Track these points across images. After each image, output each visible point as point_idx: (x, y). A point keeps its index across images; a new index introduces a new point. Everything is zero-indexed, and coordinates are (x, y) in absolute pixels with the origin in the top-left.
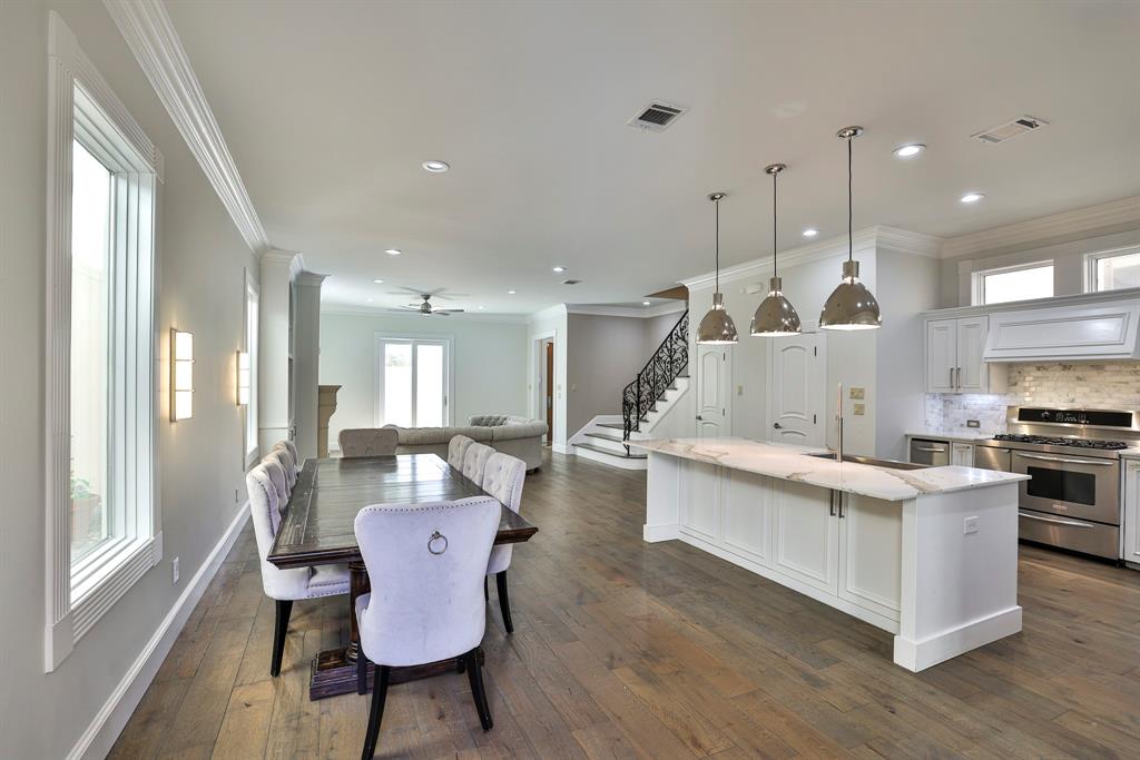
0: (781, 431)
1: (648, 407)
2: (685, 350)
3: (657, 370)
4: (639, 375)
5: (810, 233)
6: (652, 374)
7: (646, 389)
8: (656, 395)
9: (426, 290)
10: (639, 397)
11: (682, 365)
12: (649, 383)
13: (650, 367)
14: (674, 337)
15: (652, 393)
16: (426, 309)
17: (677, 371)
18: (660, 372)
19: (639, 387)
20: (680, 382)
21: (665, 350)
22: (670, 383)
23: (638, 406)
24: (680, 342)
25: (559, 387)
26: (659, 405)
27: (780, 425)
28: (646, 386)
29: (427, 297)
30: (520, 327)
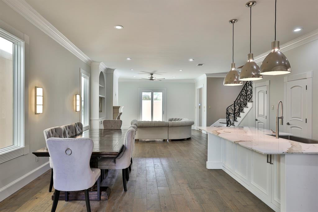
0: (290, 126)
1: (238, 115)
2: (251, 90)
3: (241, 99)
4: (235, 102)
5: (298, 30)
6: (239, 101)
7: (237, 107)
8: (241, 110)
9: (151, 72)
10: (235, 111)
11: (250, 97)
12: (238, 105)
13: (238, 98)
14: (247, 85)
15: (239, 109)
16: (151, 79)
17: (248, 99)
18: (242, 100)
19: (234, 107)
20: (249, 104)
21: (244, 90)
22: (245, 105)
23: (234, 115)
24: (250, 87)
25: (204, 107)
26: (241, 114)
27: (290, 123)
28: (237, 106)
29: (152, 74)
30: (192, 84)
